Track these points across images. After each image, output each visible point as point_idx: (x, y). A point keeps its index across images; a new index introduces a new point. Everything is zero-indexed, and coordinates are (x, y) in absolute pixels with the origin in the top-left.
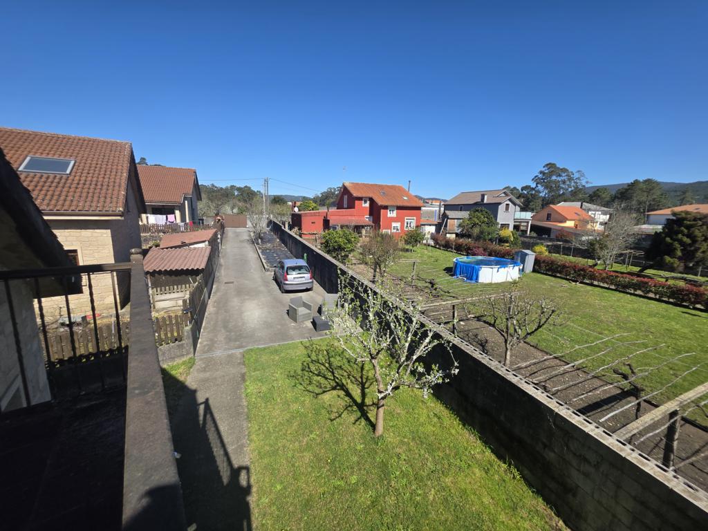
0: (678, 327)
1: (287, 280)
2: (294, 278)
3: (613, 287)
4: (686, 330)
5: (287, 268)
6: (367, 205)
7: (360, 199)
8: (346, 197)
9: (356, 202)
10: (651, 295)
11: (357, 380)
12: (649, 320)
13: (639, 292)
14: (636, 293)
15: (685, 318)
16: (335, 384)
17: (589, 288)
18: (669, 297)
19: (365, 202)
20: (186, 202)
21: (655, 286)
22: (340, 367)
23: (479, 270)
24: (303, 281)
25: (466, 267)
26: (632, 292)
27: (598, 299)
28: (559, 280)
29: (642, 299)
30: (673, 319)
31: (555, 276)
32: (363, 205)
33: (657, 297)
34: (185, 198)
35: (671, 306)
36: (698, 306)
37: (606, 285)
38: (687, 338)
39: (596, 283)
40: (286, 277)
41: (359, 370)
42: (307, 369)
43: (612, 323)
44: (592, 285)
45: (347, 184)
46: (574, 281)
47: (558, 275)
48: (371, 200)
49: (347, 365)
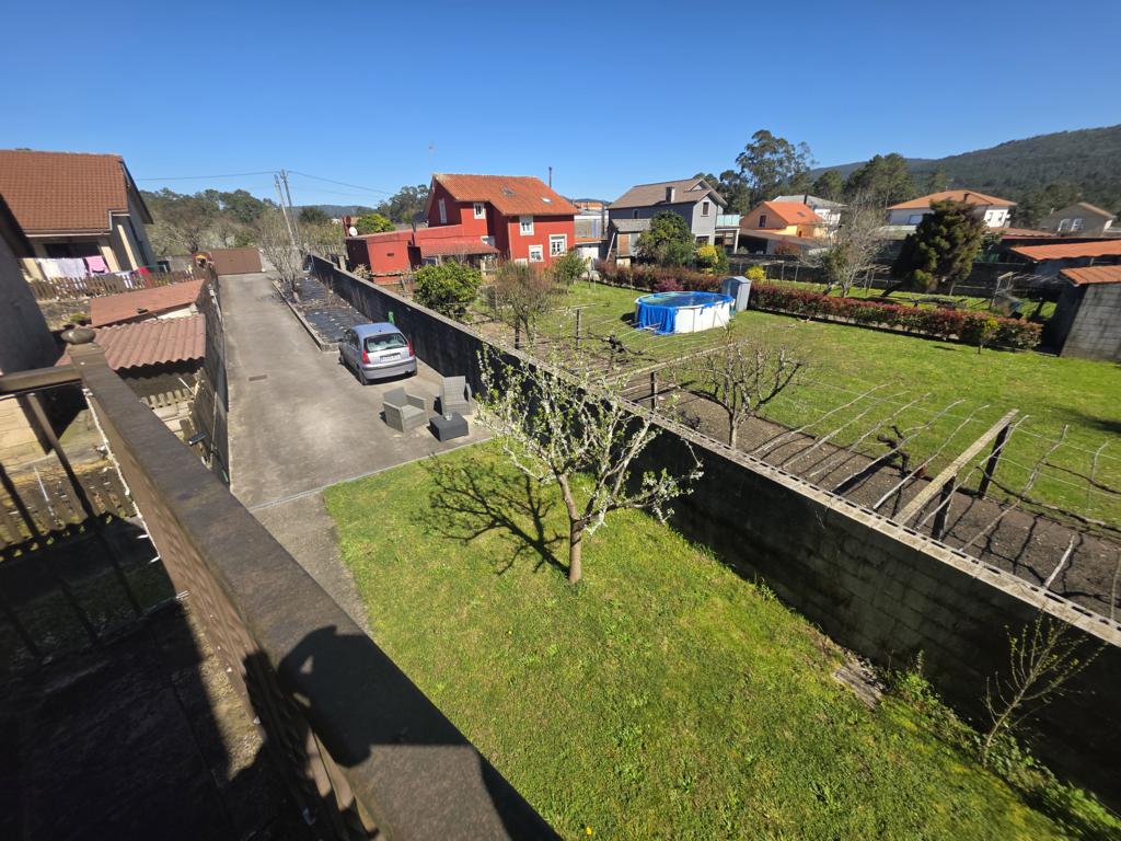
0: (931, 367)
1: (369, 362)
2: (381, 357)
3: (852, 321)
4: (940, 371)
5: (365, 340)
6: (483, 215)
7: (469, 205)
8: (442, 202)
9: (462, 210)
10: (899, 328)
11: (524, 507)
12: (898, 362)
13: (884, 325)
14: (881, 326)
15: (939, 354)
16: (491, 519)
17: (823, 326)
18: (920, 328)
19: (479, 211)
20: (120, 227)
21: (904, 315)
22: (494, 491)
23: (675, 314)
24: (398, 360)
25: (655, 310)
26: (876, 325)
27: (835, 340)
28: (784, 318)
29: (888, 335)
30: (925, 357)
31: (778, 313)
32: (476, 217)
33: (906, 329)
34: (116, 220)
35: (921, 340)
36: (953, 336)
37: (844, 320)
38: (942, 381)
39: (831, 318)
40: (365, 356)
41: (524, 491)
42: (440, 504)
43: (855, 372)
44: (826, 321)
45: (441, 178)
46: (803, 318)
47: (782, 311)
48: (489, 207)
49: (502, 486)
